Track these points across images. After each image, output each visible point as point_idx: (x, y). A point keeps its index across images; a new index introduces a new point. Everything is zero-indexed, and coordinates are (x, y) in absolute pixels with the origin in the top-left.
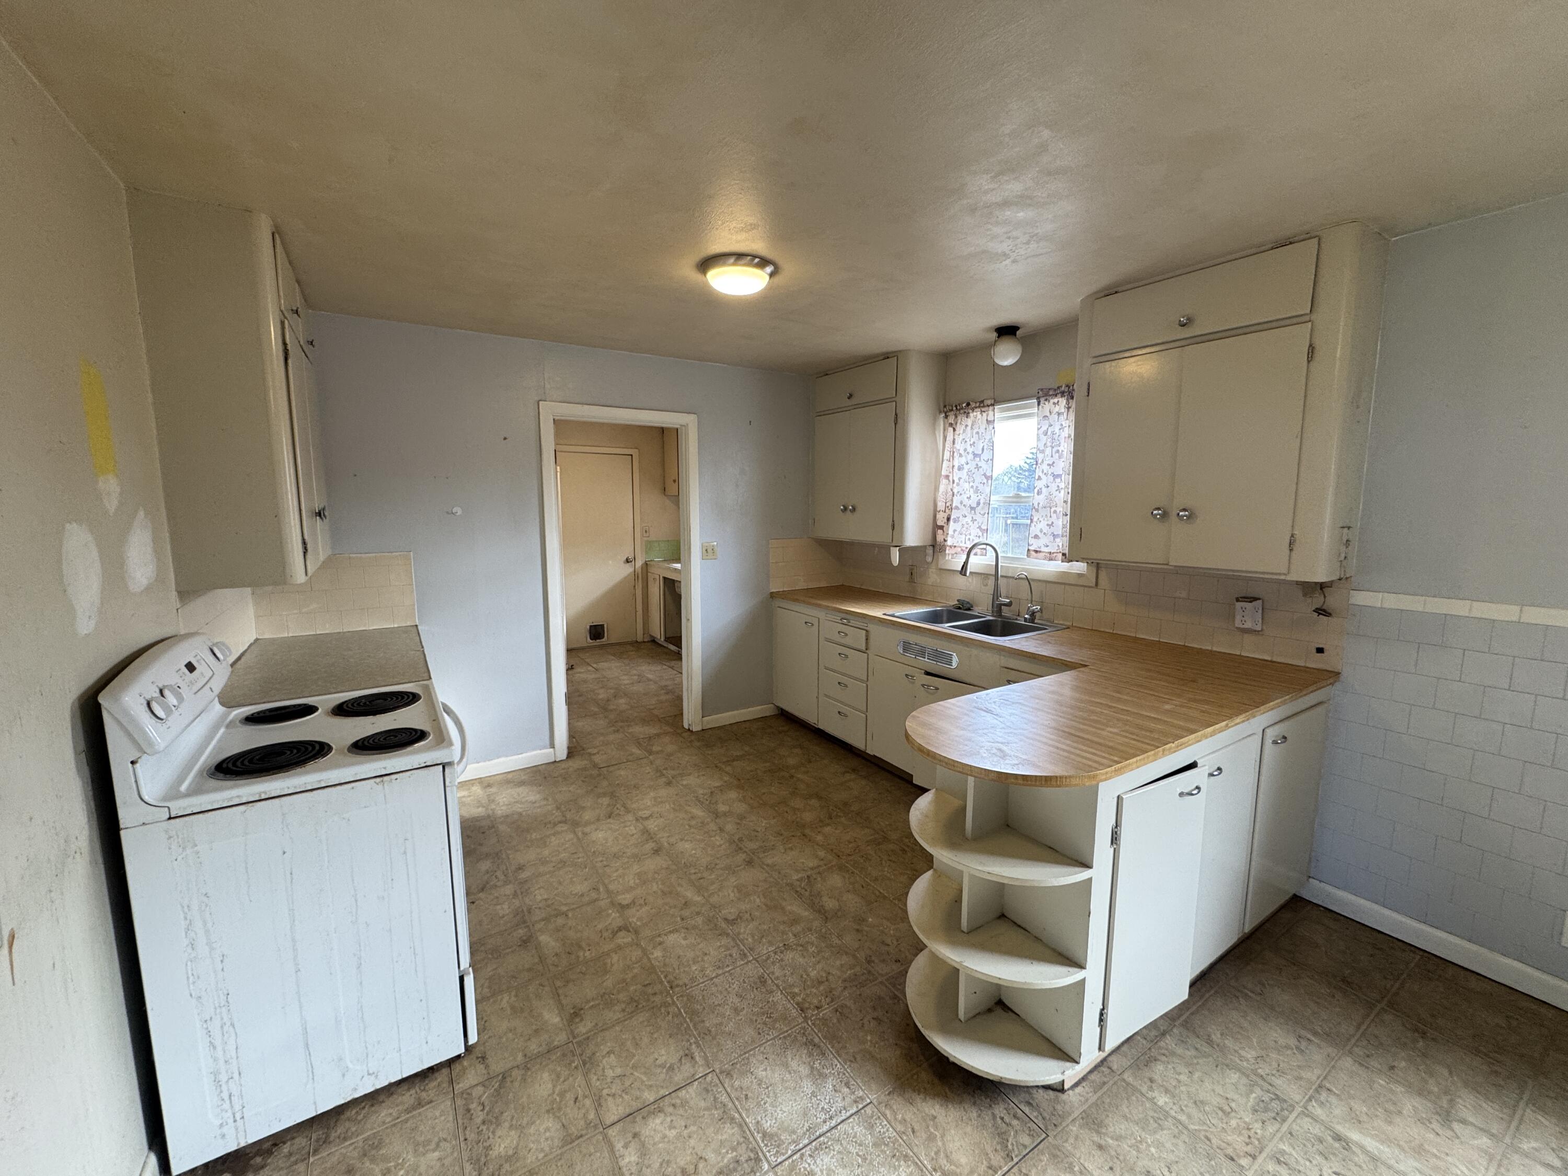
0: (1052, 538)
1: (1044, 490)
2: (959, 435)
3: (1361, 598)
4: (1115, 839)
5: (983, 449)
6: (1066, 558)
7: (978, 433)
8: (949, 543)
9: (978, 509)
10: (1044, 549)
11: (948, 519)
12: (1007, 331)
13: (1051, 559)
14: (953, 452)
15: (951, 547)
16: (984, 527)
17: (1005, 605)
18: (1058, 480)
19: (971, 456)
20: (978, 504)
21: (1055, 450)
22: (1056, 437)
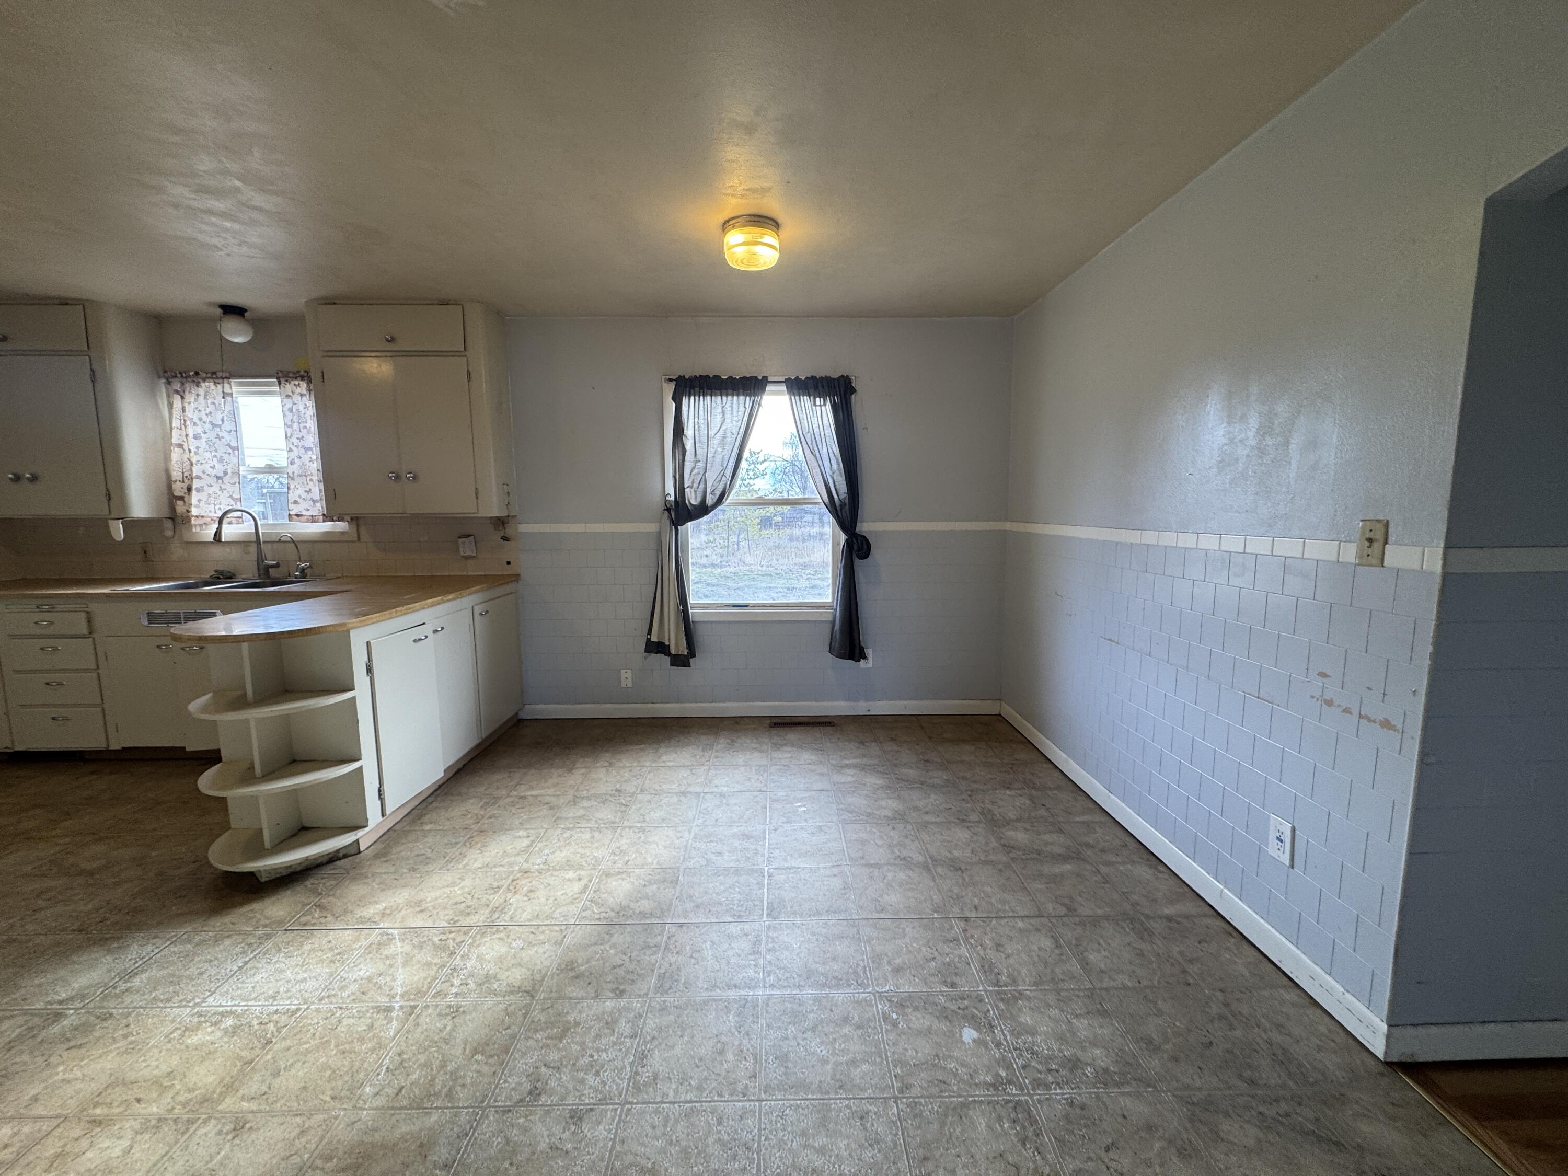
0: (312, 503)
1: (297, 460)
2: (190, 403)
3: (523, 528)
4: (369, 670)
5: (223, 420)
6: (327, 517)
7: (213, 403)
8: (194, 511)
9: (226, 479)
10: (304, 513)
11: (189, 489)
12: (233, 311)
13: (313, 521)
14: (185, 421)
15: (197, 517)
16: (236, 496)
17: (272, 566)
18: (310, 453)
19: (208, 426)
20: (226, 473)
21: (302, 425)
22: (302, 414)
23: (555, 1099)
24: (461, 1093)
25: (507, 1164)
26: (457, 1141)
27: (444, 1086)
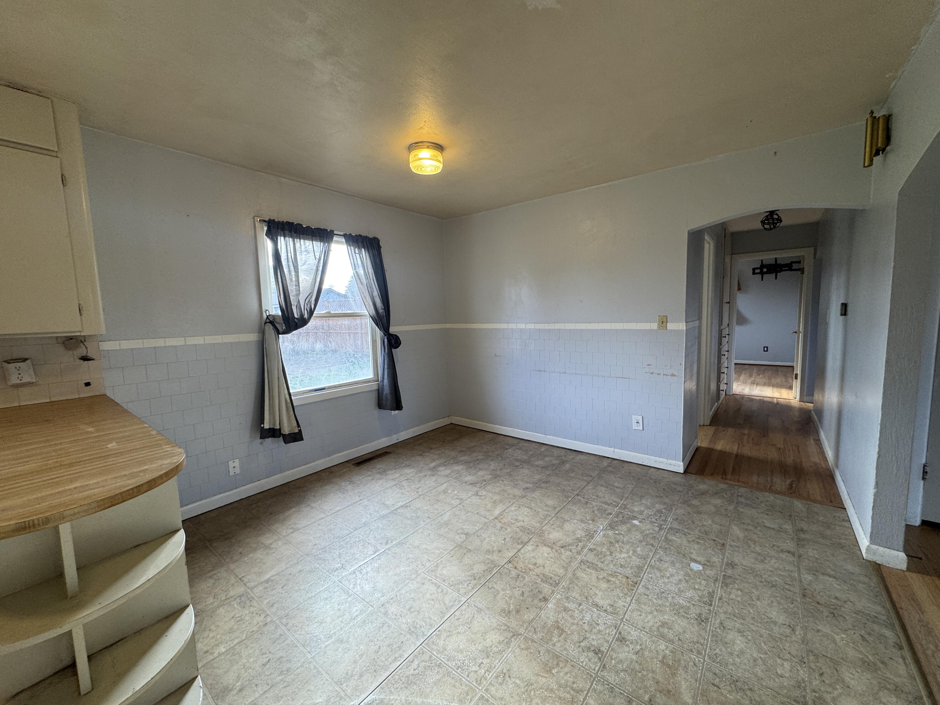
3: (107, 346)
23: (606, 644)
24: (580, 684)
25: (640, 674)
26: (614, 693)
27: (569, 693)
